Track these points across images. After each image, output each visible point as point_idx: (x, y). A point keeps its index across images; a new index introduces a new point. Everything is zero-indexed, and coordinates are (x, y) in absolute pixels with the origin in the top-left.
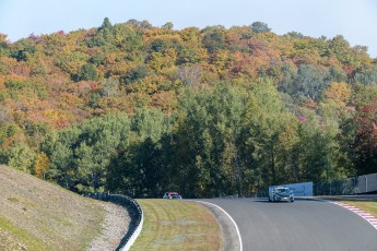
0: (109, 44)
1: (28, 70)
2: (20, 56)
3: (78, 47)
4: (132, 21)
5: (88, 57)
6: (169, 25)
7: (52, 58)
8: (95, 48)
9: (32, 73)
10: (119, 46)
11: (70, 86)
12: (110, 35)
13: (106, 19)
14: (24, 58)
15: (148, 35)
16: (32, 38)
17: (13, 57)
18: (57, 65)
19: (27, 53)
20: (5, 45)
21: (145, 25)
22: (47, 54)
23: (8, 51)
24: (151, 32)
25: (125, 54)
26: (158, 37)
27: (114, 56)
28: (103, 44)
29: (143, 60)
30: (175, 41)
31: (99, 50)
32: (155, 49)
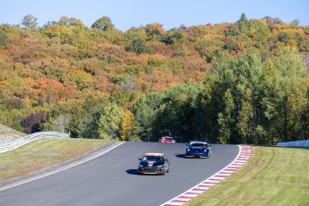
0: (243, 35)
1: (172, 52)
2: (168, 41)
3: (217, 36)
4: (267, 19)
5: (224, 44)
6: (296, 22)
7: (193, 44)
8: (230, 37)
9: (175, 55)
10: (252, 37)
11: (203, 66)
12: (244, 28)
13: (243, 15)
14: (171, 43)
15: (277, 29)
16: (183, 28)
17: (163, 41)
18: (197, 49)
19: (174, 39)
20: (157, 32)
21: (278, 22)
22: (190, 40)
23: (159, 36)
24: (279, 26)
25: (254, 43)
26: (285, 30)
27: (244, 43)
28: (237, 34)
29: (268, 48)
30: (297, 34)
31: (233, 39)
32: (280, 39)
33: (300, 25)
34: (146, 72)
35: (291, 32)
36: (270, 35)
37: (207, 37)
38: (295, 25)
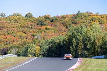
0: (79, 18)
1: (54, 25)
2: (52, 21)
3: (70, 19)
4: (88, 12)
5: (72, 22)
6: (98, 13)
7: (61, 22)
8: (74, 19)
9: (55, 26)
10: (82, 19)
11: (65, 30)
12: (80, 16)
13: (79, 11)
14: (53, 21)
15: (91, 16)
17: (51, 21)
18: (63, 24)
19: (54, 20)
20: (48, 18)
21: (91, 13)
22: (60, 20)
23: (49, 19)
24: (92, 15)
25: (83, 21)
26: (94, 16)
27: (79, 21)
28: (77, 18)
29: (88, 23)
30: (98, 18)
31: (76, 20)
32: (92, 20)
33: (99, 14)
34: (44, 32)
35: (96, 17)
36: (89, 18)
37: (66, 19)
38: (97, 14)
